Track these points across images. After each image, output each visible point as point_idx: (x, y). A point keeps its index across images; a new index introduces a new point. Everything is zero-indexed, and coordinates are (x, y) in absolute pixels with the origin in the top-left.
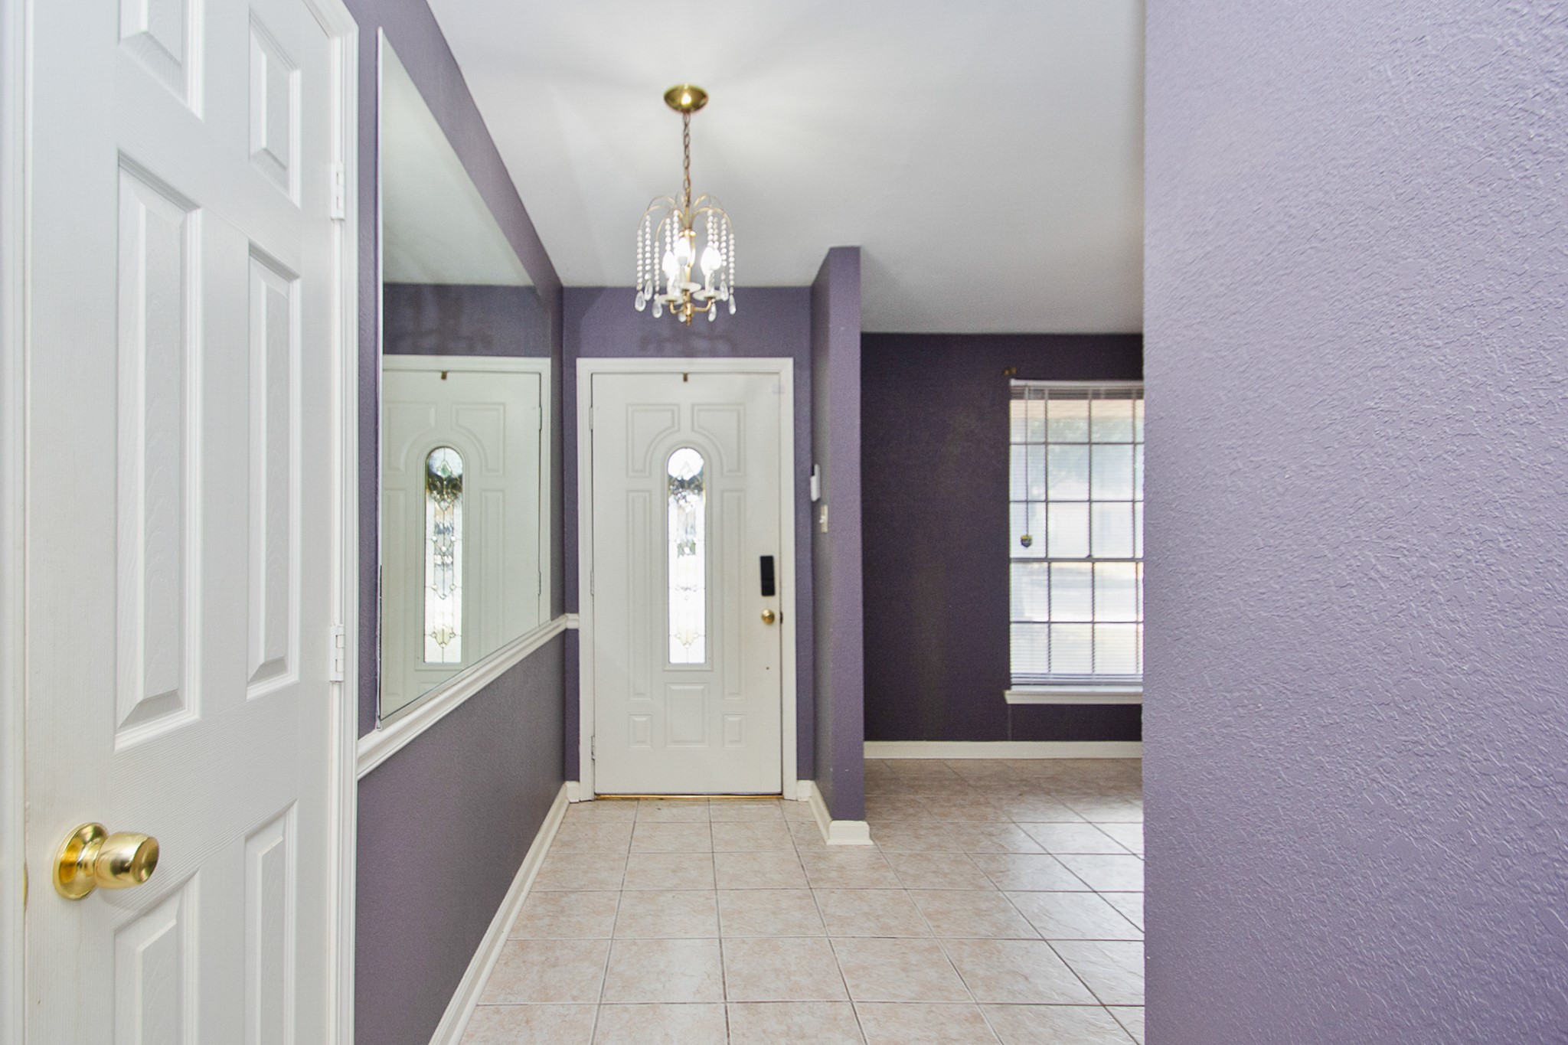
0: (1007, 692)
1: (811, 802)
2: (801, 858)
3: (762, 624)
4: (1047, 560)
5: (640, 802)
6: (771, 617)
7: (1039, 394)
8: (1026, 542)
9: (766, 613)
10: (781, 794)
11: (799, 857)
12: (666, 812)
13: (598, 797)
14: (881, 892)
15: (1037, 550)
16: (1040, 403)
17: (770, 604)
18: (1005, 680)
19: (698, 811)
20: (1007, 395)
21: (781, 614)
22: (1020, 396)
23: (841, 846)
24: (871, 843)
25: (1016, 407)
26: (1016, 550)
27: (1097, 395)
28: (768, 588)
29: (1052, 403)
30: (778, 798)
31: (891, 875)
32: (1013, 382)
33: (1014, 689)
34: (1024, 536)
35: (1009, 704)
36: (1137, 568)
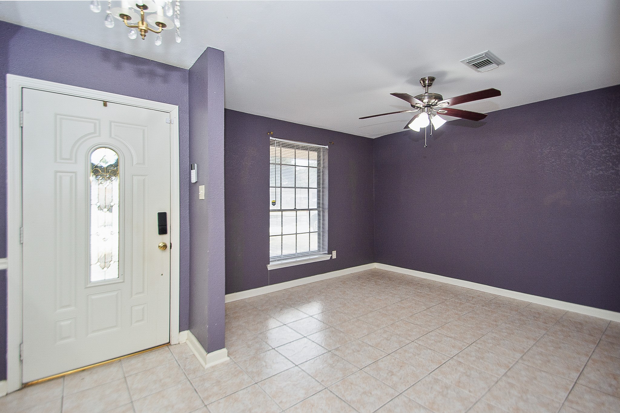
0: (268, 265)
1: (188, 342)
2: (193, 384)
3: (159, 251)
4: (281, 210)
5: (66, 378)
6: (165, 246)
8: (274, 204)
9: (161, 245)
10: (169, 343)
11: (191, 383)
12: (88, 379)
13: (25, 386)
14: (245, 391)
15: (277, 207)
16: (278, 149)
17: (165, 238)
18: (267, 259)
19: (114, 371)
20: (268, 144)
21: (171, 244)
22: (273, 144)
23: (213, 367)
24: (228, 358)
25: (272, 149)
26: (272, 207)
27: (298, 148)
28: (163, 230)
29: (283, 149)
30: (166, 346)
31: (246, 377)
32: (271, 138)
33: (271, 264)
34: (274, 201)
35: (270, 270)
36: (310, 212)
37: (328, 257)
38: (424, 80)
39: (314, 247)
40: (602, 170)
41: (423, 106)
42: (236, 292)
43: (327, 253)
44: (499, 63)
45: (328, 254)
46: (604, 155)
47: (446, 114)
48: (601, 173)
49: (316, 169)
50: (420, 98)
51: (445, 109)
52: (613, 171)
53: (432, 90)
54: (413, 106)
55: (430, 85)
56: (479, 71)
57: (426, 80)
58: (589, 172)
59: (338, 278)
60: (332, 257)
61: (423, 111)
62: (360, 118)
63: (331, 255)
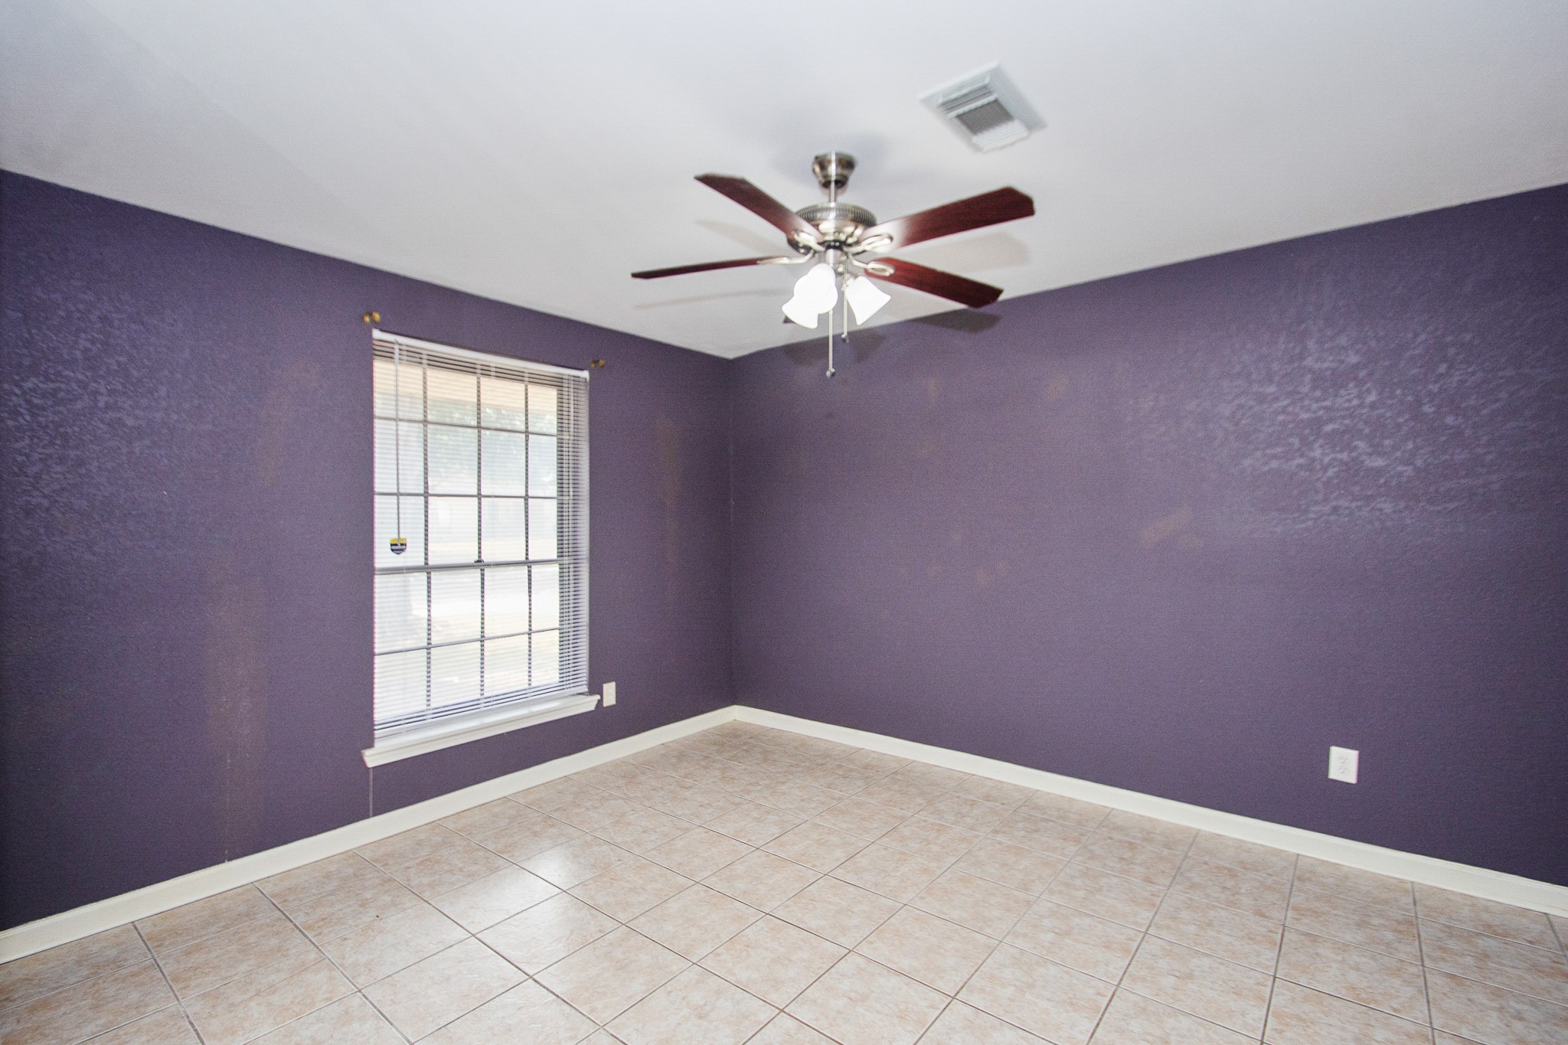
0: (369, 752)
4: (426, 568)
7: (414, 358)
8: (398, 548)
15: (413, 556)
18: (362, 733)
20: (368, 354)
22: (388, 356)
25: (381, 369)
26: (383, 557)
27: (486, 371)
29: (434, 375)
32: (377, 334)
33: (379, 745)
34: (395, 540)
35: (374, 768)
36: (530, 571)
37: (589, 704)
38: (822, 163)
39: (548, 673)
40: (1275, 457)
41: (820, 244)
42: (230, 859)
43: (587, 690)
44: (1033, 124)
45: (590, 695)
46: (1281, 418)
47: (892, 279)
48: (1274, 464)
49: (555, 439)
50: (811, 216)
51: (888, 261)
52: (1301, 461)
53: (850, 197)
54: (794, 244)
55: (841, 183)
56: (977, 149)
57: (829, 162)
58: (1247, 462)
59: (617, 764)
60: (600, 702)
61: (822, 259)
62: (636, 275)
63: (598, 697)
